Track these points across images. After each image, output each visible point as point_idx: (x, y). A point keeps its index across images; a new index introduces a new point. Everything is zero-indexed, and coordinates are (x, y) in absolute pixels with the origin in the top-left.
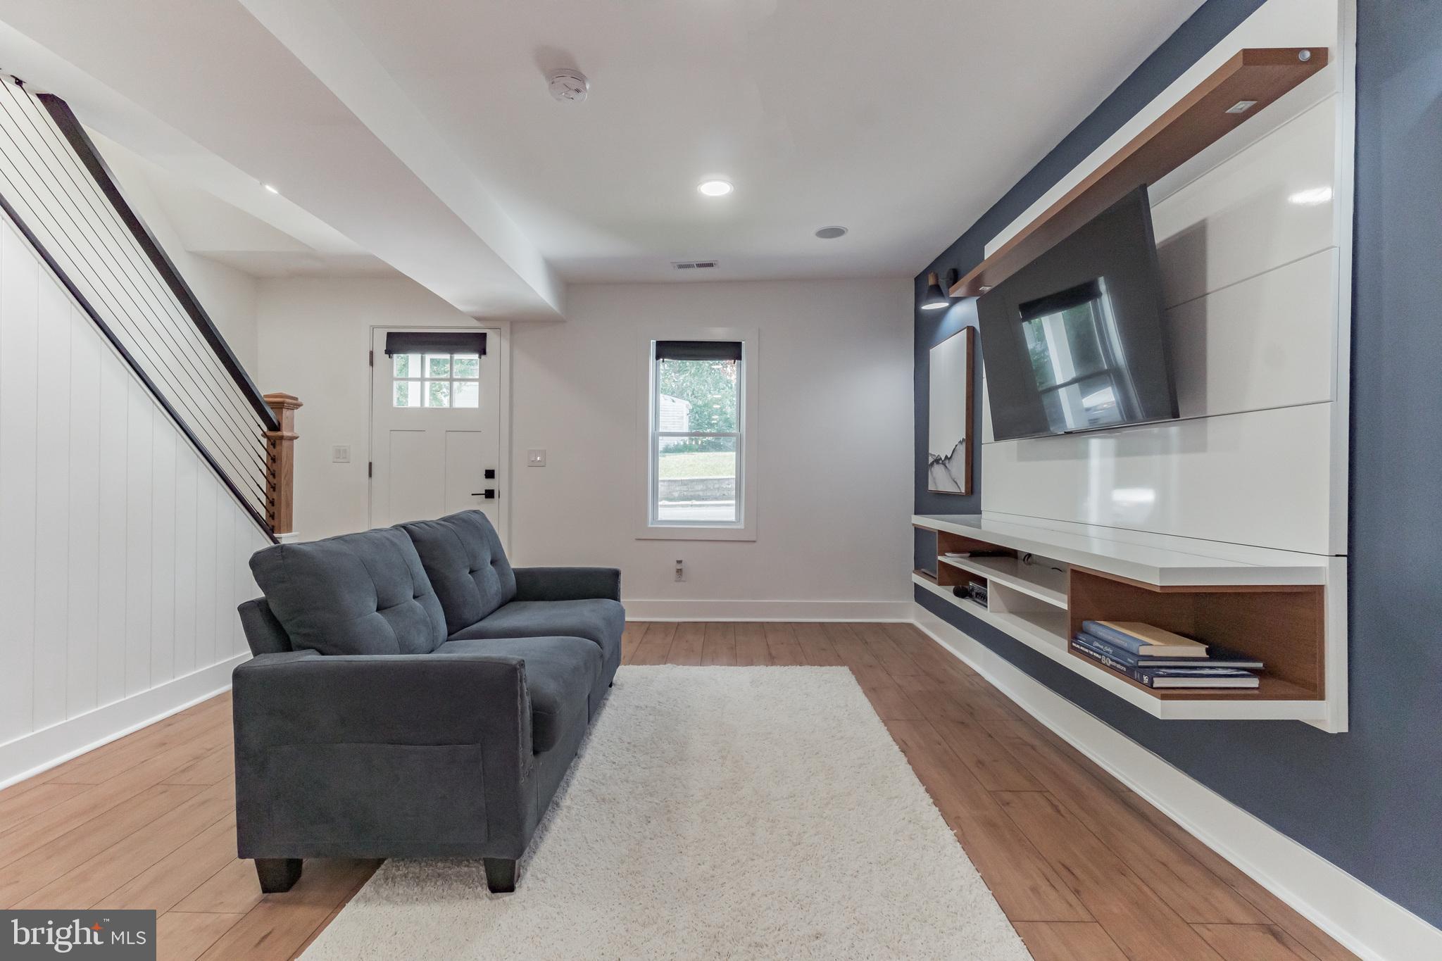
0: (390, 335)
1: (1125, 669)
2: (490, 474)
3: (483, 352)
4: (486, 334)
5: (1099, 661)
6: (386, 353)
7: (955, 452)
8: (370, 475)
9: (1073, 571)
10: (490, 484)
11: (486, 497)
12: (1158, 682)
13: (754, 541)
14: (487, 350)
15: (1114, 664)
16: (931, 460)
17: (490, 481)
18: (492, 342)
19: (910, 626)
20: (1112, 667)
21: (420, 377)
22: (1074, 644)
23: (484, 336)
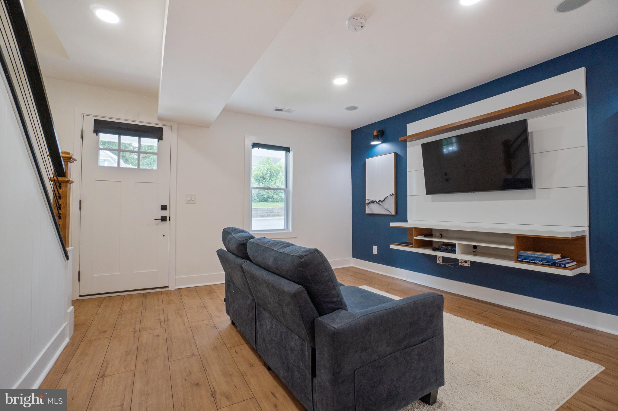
0: (96, 121)
1: (550, 264)
2: (164, 208)
3: (160, 138)
4: (162, 128)
5: (536, 263)
6: (94, 132)
7: (387, 199)
8: (80, 208)
9: (517, 236)
10: (164, 213)
11: (162, 221)
12: (567, 266)
13: (295, 238)
14: (163, 137)
15: (543, 263)
16: (367, 202)
17: (164, 211)
18: (166, 133)
19: (353, 267)
20: (542, 264)
21: (117, 148)
22: (518, 260)
23: (161, 129)
